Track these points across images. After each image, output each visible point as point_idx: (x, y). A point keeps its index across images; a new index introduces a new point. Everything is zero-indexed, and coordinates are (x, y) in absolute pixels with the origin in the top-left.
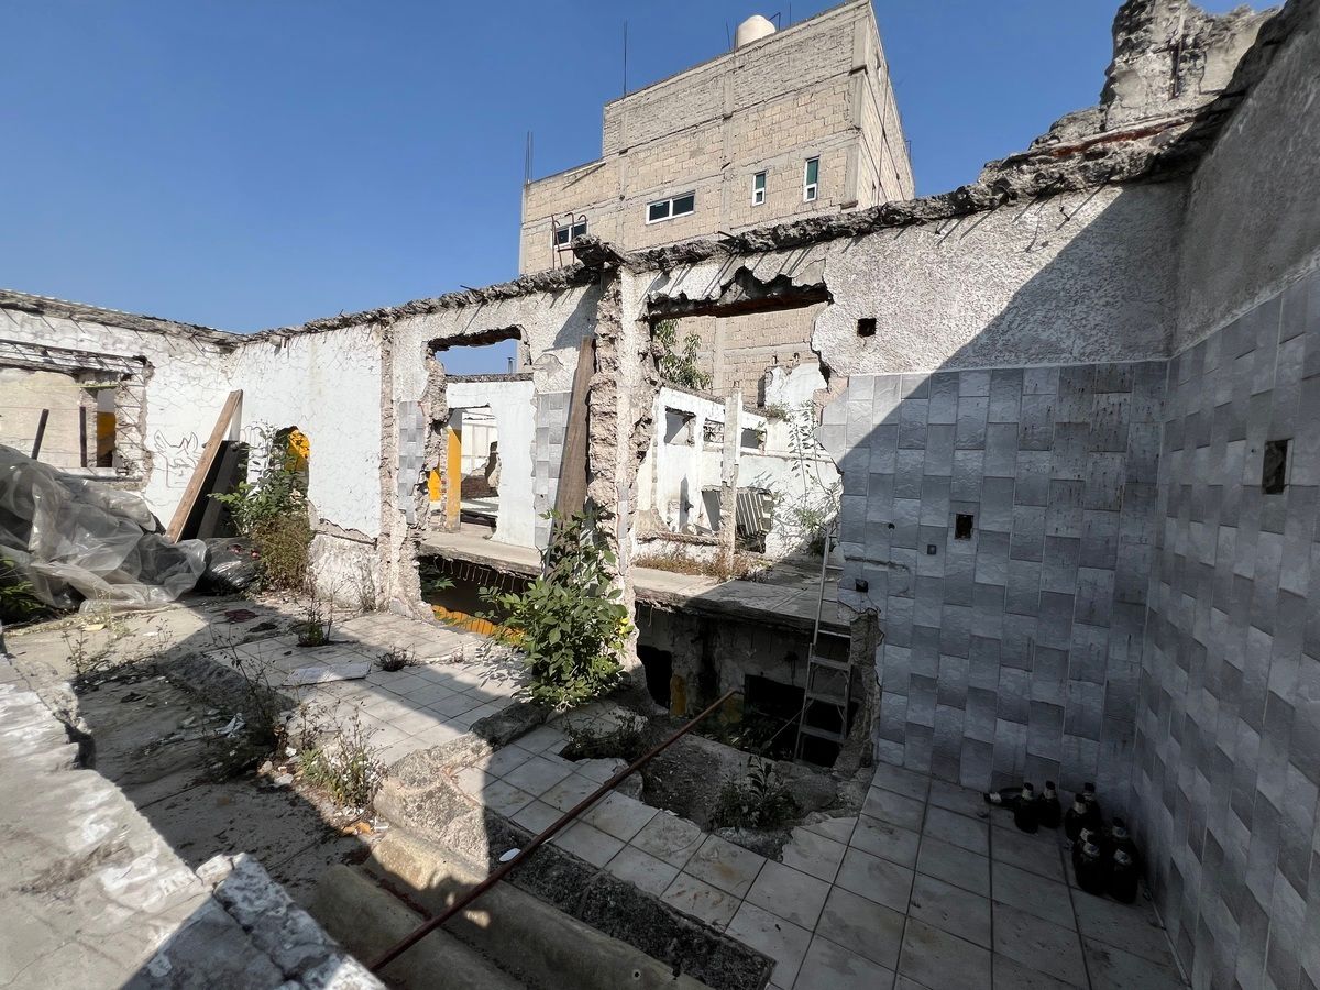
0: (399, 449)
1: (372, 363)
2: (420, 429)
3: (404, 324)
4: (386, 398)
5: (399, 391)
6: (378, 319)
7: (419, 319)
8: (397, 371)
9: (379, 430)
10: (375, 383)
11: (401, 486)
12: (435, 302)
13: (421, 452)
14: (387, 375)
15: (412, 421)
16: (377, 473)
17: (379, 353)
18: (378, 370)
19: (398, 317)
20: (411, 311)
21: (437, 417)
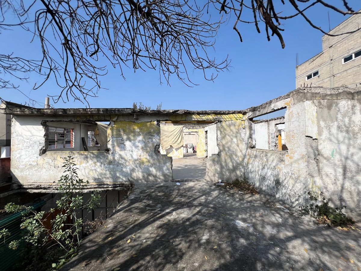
0: (271, 140)
1: (266, 128)
2: (275, 137)
3: (271, 122)
4: (269, 133)
5: (271, 132)
6: (267, 121)
7: (273, 121)
8: (270, 128)
9: (267, 138)
10: (267, 131)
11: (272, 146)
12: (276, 118)
13: (275, 141)
14: (269, 129)
15: (273, 136)
16: (267, 144)
17: (267, 126)
18: (267, 128)
19: (270, 121)
20: (272, 120)
21: (277, 135)
